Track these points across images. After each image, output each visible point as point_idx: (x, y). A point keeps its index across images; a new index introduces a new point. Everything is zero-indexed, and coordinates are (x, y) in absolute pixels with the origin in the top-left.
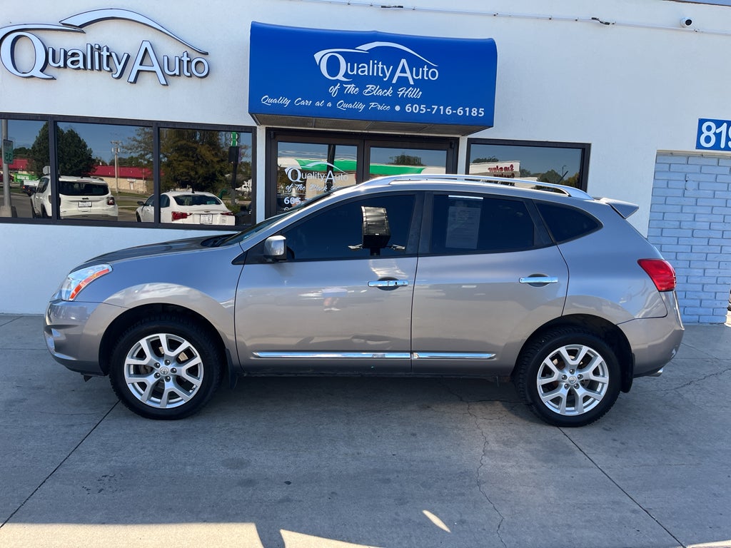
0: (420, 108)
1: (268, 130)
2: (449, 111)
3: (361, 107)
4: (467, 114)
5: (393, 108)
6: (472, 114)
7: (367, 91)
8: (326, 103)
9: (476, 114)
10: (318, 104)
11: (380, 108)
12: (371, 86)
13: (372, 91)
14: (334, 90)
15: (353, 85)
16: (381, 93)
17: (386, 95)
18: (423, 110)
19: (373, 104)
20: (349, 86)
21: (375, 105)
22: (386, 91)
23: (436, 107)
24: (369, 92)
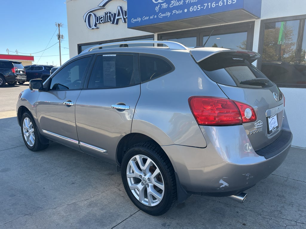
0: (197, 7)
1: (158, 35)
2: (214, 5)
3: (169, 14)
4: (225, 4)
5: (183, 11)
6: (229, 3)
7: (171, 4)
8: (154, 16)
9: (231, 2)
10: (151, 17)
11: (177, 12)
12: (173, 1)
13: (174, 4)
14: (157, 9)
15: (165, 3)
16: (178, 4)
17: (180, 4)
18: (199, 8)
19: (174, 11)
20: (163, 4)
21: (175, 11)
22: (180, 2)
23: (206, 4)
24: (172, 5)
